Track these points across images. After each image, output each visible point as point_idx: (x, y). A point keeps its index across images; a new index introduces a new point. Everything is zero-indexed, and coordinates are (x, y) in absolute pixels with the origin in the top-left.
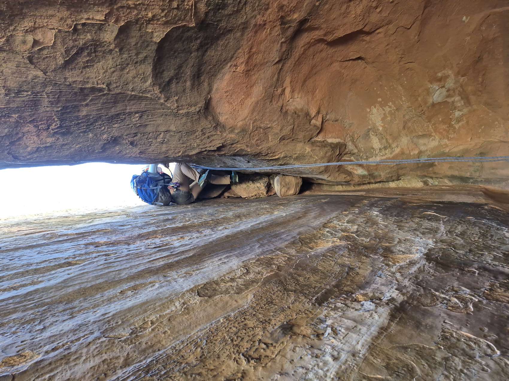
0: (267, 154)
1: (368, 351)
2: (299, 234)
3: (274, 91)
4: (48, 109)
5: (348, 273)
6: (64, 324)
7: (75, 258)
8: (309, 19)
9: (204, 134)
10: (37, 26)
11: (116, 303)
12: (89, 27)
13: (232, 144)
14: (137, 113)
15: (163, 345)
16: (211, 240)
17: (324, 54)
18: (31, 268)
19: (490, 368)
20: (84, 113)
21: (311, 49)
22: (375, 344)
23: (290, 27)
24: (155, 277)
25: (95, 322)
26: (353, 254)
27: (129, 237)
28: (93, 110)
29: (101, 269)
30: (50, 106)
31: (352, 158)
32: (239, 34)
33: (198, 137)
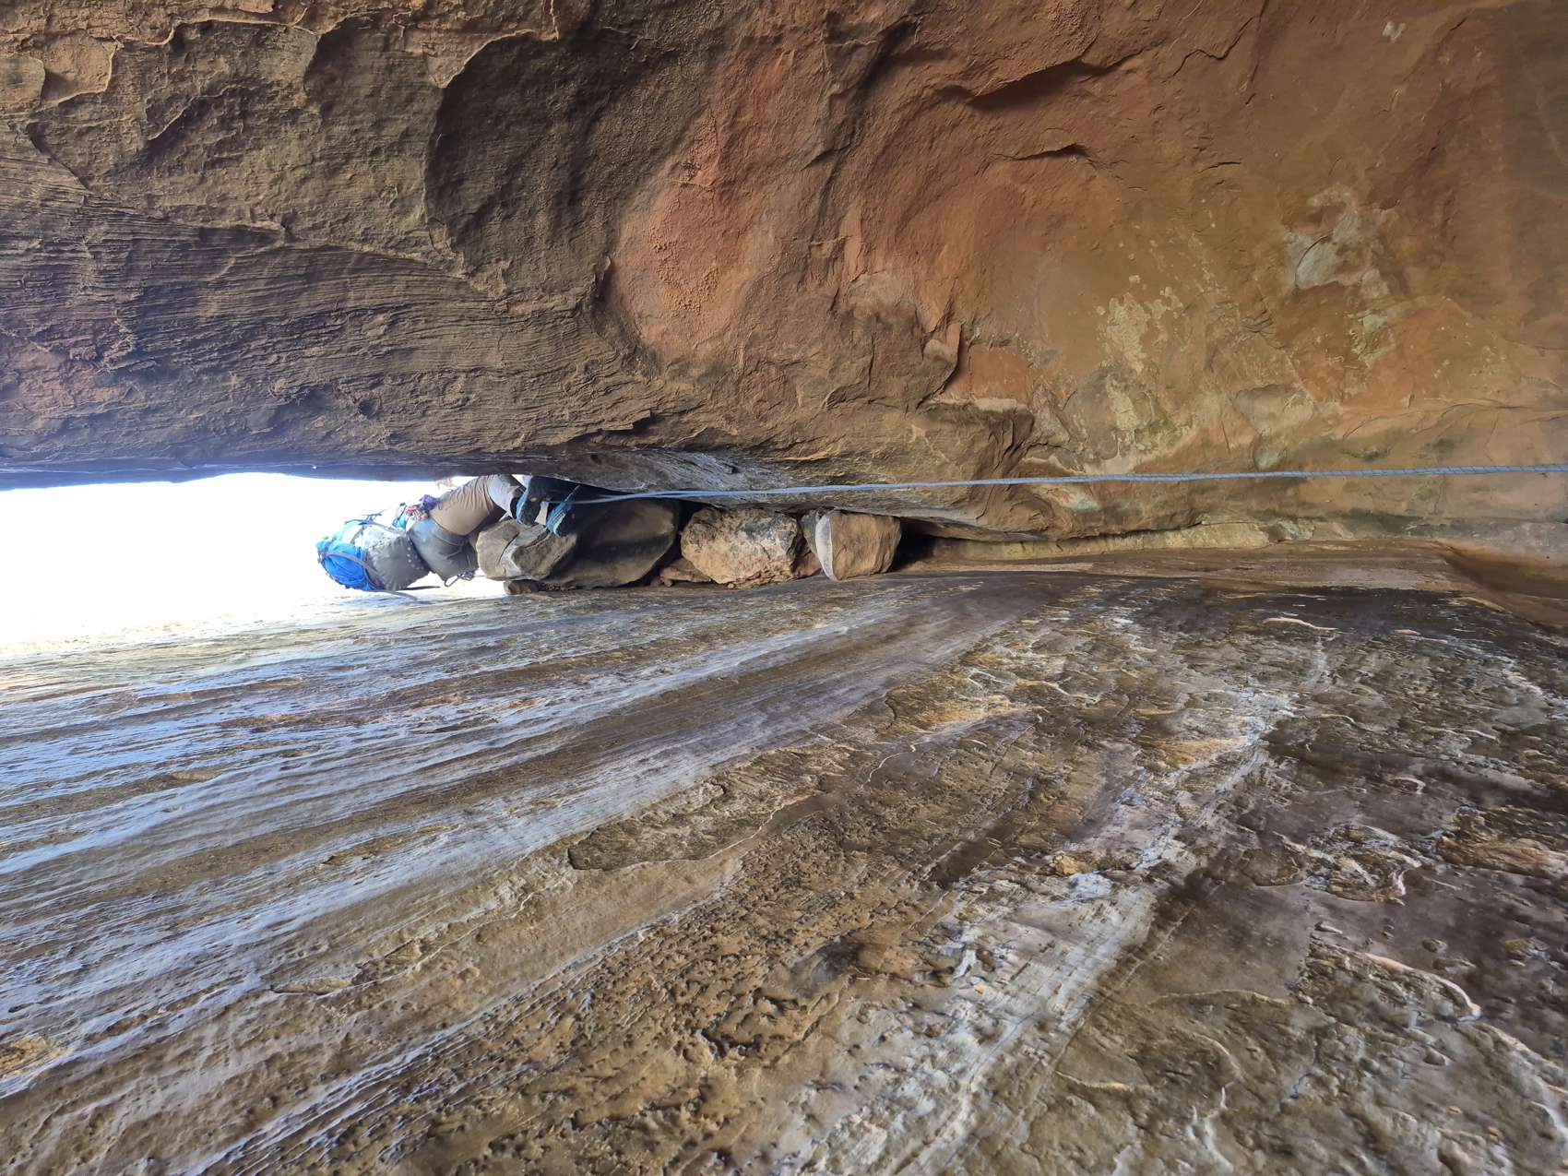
0: (791, 446)
1: (1085, 1012)
2: (889, 683)
3: (810, 248)
4: (96, 297)
5: (1032, 796)
6: (147, 955)
7: (189, 763)
8: (915, 26)
9: (593, 380)
10: (56, 28)
11: (312, 892)
12: (222, 36)
13: (683, 413)
14: (380, 310)
15: (457, 1012)
16: (615, 705)
17: (964, 134)
18: (49, 794)
19: (1450, 1054)
20: (213, 310)
21: (923, 119)
22: (1109, 993)
23: (857, 47)
24: (439, 815)
25: (245, 948)
26: (1048, 741)
27: (361, 702)
28: (242, 300)
29: (270, 794)
30: (103, 285)
31: (1053, 459)
32: (698, 68)
33: (574, 389)
